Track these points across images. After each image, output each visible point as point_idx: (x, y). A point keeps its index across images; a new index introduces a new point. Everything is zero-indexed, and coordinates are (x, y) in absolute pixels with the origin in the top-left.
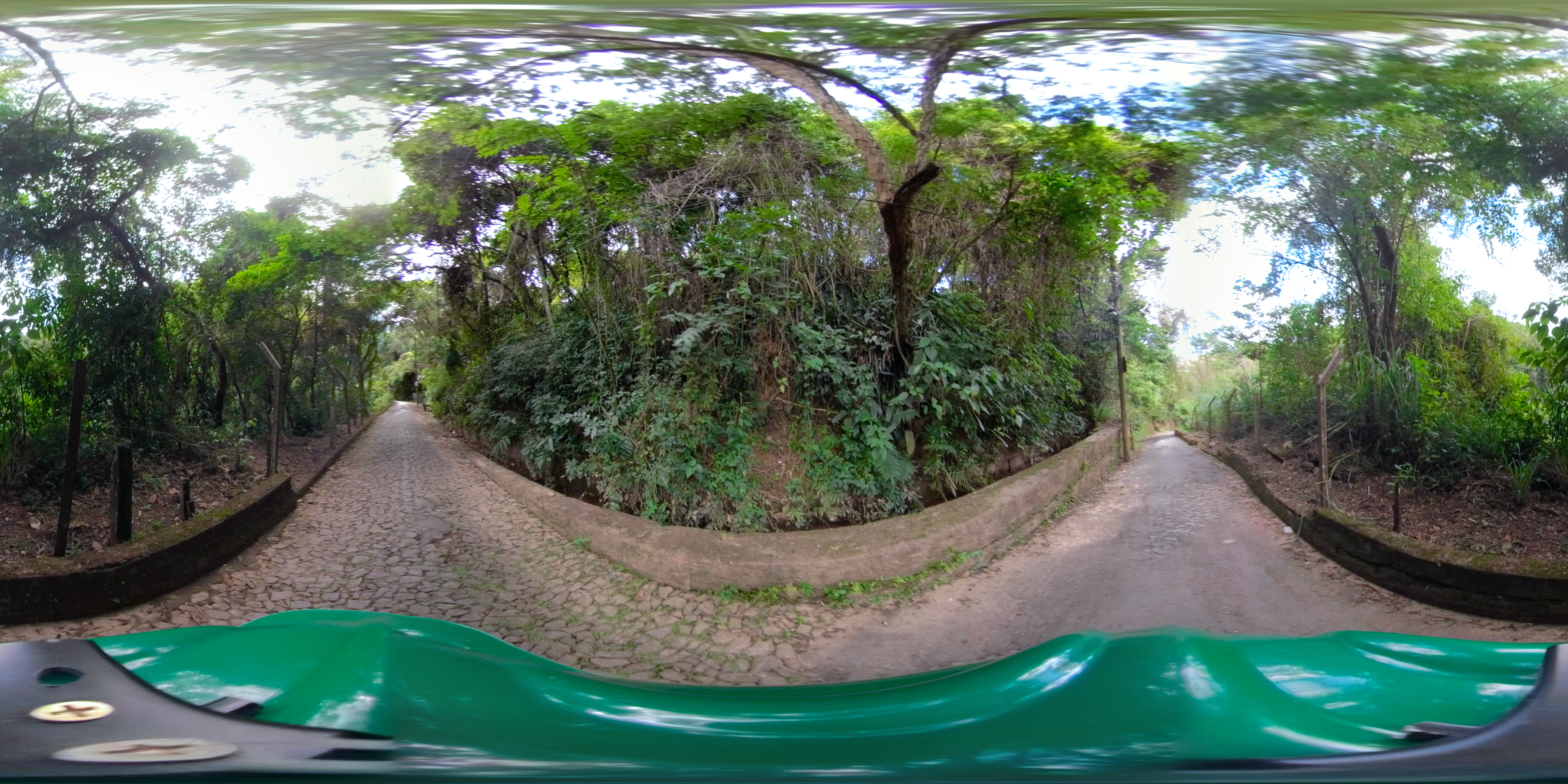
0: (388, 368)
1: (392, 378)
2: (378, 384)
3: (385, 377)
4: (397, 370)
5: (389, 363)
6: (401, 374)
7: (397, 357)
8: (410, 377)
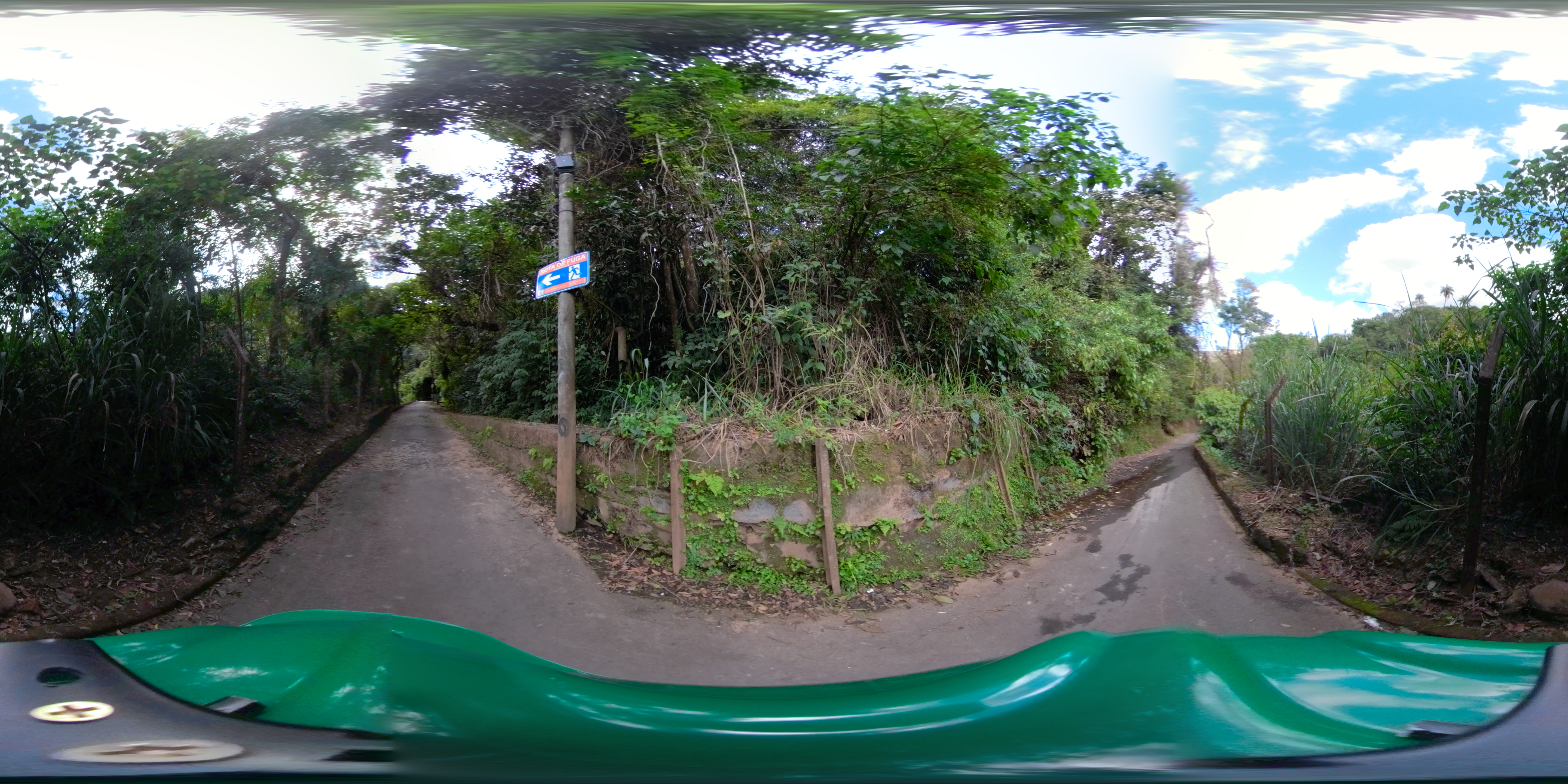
0: (411, 373)
1: (414, 382)
2: (403, 386)
3: (409, 381)
4: (418, 375)
5: (411, 369)
6: (422, 378)
7: (418, 364)
8: (428, 381)
